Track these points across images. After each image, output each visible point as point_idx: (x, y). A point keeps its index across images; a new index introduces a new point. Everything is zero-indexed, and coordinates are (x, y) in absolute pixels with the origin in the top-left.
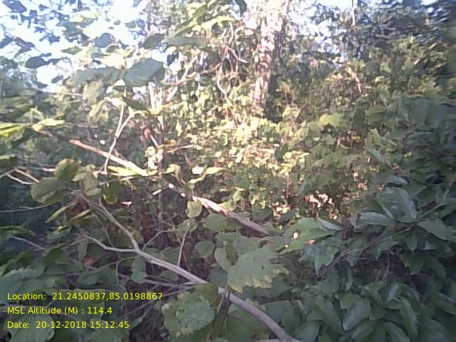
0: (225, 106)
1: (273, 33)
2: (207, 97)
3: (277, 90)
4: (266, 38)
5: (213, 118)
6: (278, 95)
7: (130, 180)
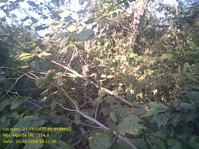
0: (116, 48)
1: (139, 16)
2: (108, 44)
3: (140, 41)
4: (136, 18)
5: (110, 53)
6: (140, 43)
7: (75, 79)
